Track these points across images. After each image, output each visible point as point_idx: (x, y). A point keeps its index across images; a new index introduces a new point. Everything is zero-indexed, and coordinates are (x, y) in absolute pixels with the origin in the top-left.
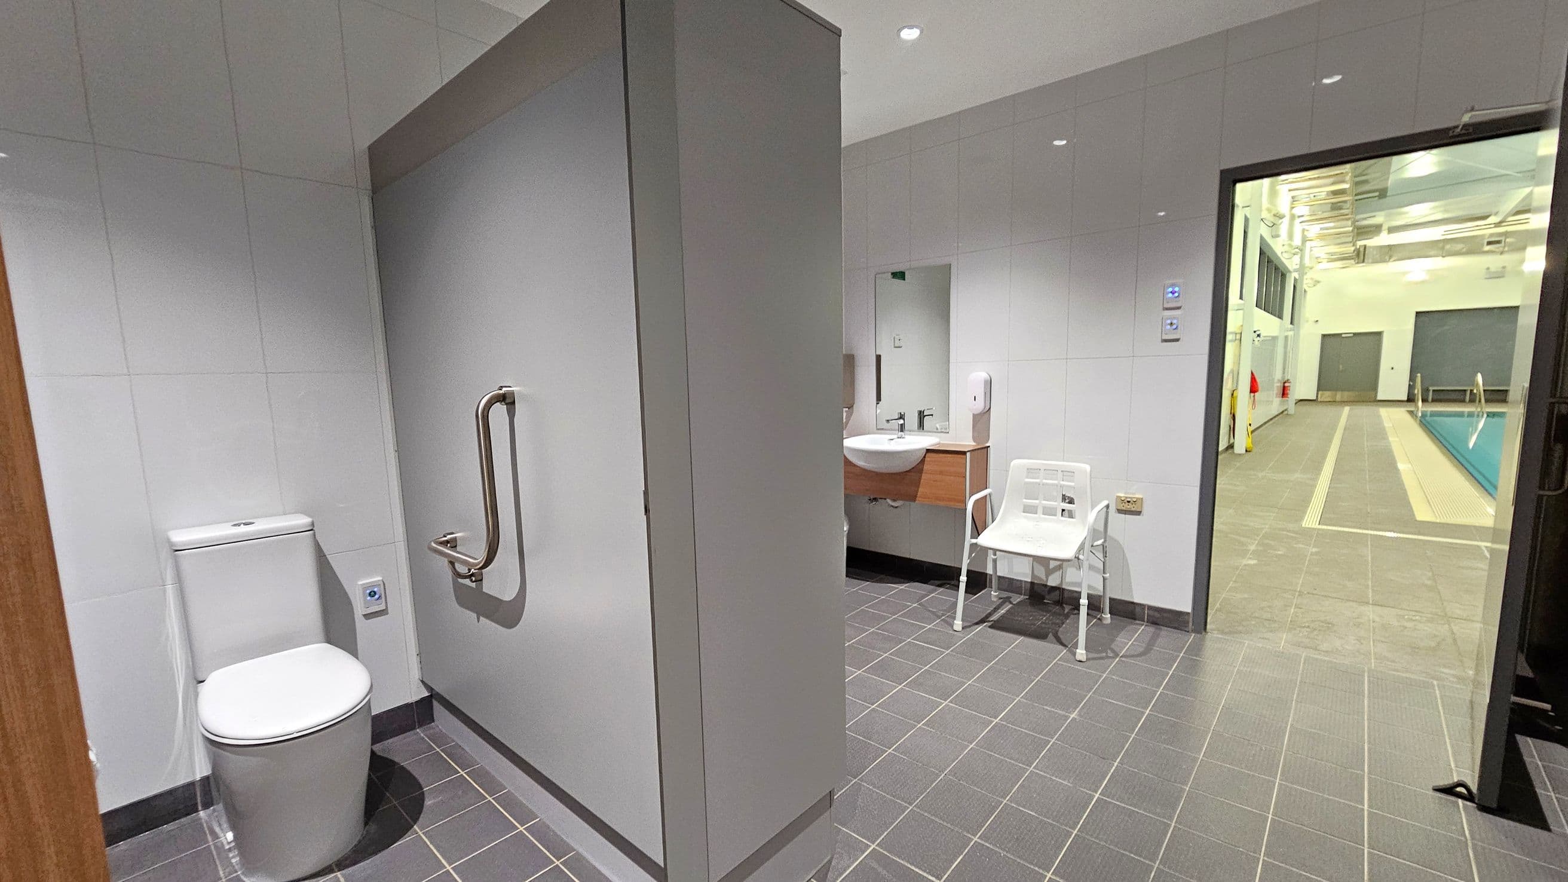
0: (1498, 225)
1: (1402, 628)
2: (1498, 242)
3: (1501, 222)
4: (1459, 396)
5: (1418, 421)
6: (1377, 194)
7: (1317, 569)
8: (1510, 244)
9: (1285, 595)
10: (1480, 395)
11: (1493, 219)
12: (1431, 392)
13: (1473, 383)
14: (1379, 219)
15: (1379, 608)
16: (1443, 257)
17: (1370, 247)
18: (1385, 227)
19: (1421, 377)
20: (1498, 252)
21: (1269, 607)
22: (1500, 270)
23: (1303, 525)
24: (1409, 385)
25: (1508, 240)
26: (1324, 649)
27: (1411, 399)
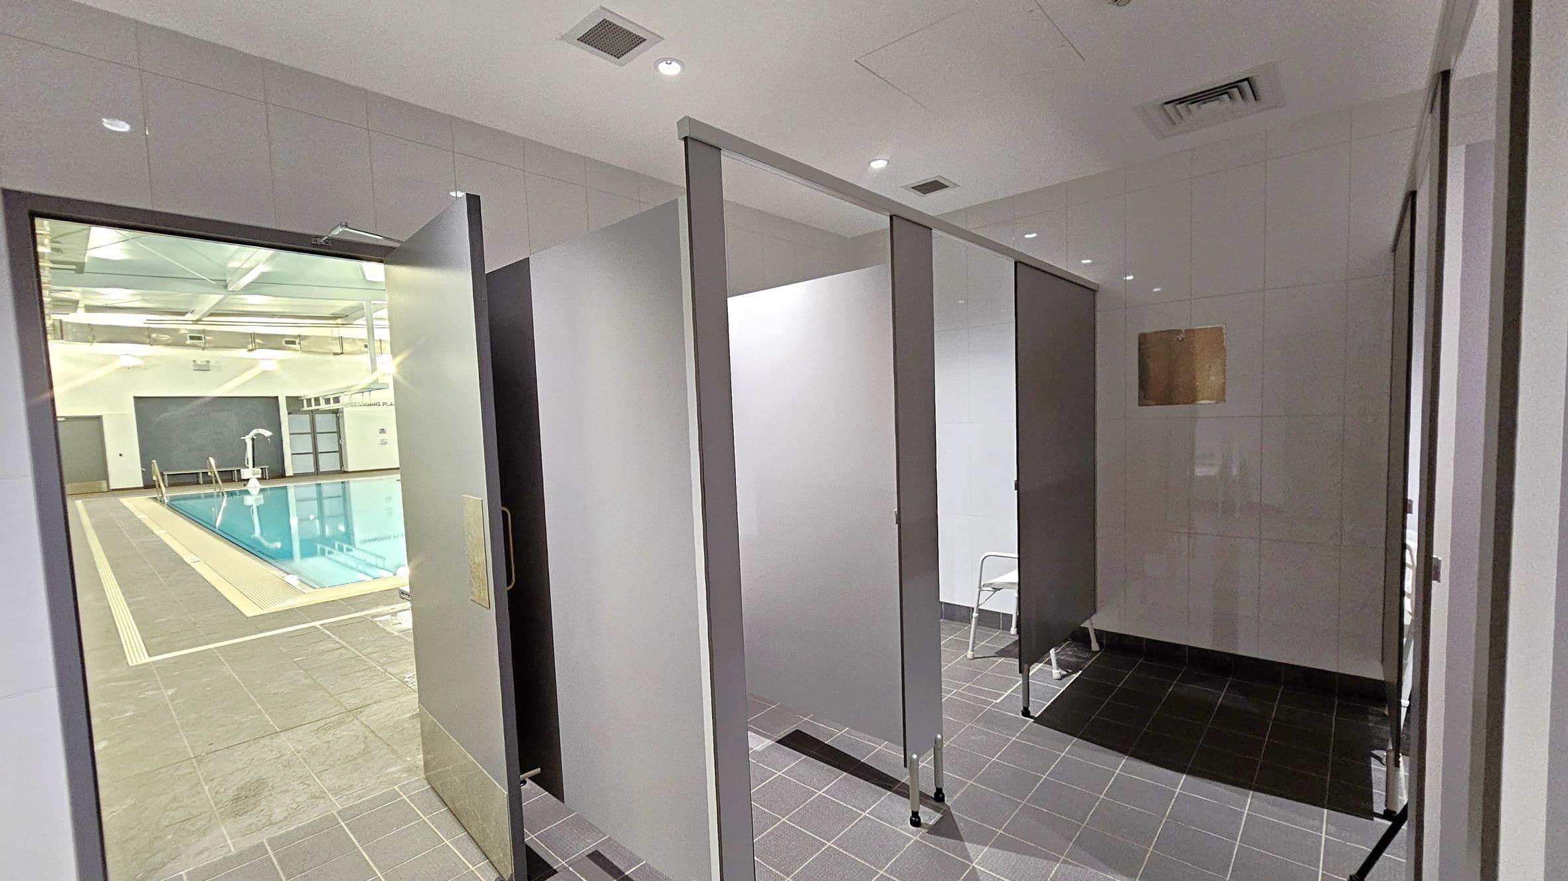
0: (196, 322)
1: (327, 744)
2: (200, 338)
3: (198, 320)
4: (192, 480)
5: (166, 506)
6: (74, 267)
7: (193, 716)
8: (210, 342)
9: (181, 772)
10: (215, 476)
11: (189, 317)
12: (166, 476)
13: (206, 464)
14: (75, 294)
15: (289, 732)
16: (152, 345)
17: (67, 323)
18: (81, 304)
19: (157, 463)
20: (200, 347)
21: (174, 799)
22: (205, 363)
23: (131, 664)
24: (143, 471)
25: (207, 338)
26: (281, 818)
27: (149, 485)
